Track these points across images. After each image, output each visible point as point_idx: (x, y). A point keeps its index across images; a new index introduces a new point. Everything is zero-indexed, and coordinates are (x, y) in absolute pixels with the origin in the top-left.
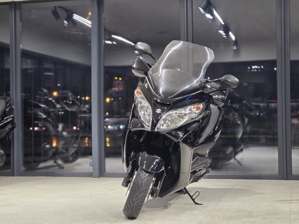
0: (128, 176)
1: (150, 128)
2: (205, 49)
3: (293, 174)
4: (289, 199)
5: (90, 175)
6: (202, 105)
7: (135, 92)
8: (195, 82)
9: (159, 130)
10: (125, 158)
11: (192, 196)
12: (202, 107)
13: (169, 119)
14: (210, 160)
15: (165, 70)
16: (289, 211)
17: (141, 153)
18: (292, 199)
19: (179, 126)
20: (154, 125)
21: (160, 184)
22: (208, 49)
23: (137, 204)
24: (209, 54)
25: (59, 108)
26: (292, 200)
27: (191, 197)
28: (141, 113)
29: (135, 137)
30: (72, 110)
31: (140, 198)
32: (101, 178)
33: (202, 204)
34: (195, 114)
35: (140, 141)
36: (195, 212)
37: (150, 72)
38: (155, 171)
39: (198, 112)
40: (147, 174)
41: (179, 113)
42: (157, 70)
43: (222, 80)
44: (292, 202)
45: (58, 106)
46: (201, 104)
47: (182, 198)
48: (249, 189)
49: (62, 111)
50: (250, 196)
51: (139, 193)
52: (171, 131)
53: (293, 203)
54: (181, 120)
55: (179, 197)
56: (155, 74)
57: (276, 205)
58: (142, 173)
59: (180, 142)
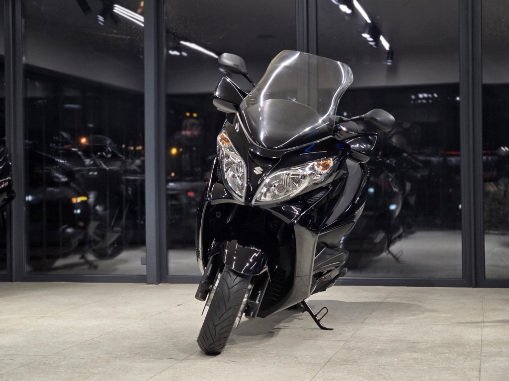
0: (205, 282)
1: (243, 200)
2: (338, 65)
3: (486, 278)
4: (480, 319)
5: (141, 279)
6: (333, 160)
7: (219, 138)
8: (320, 121)
9: (258, 204)
10: (200, 250)
11: (316, 316)
12: (331, 164)
13: (276, 185)
14: (346, 253)
15: (269, 101)
16: (479, 340)
17: (228, 242)
18: (485, 320)
19: (292, 196)
20: (250, 194)
21: (260, 295)
22: (342, 65)
23: (221, 329)
24: (345, 73)
25: (90, 165)
26: (485, 322)
27: (314, 317)
28: (229, 175)
29: (218, 214)
30: (111, 168)
31: (226, 319)
32: (161, 284)
33: (332, 329)
34: (319, 176)
35: (226, 222)
36: (320, 342)
37: (243, 105)
38: (252, 274)
39: (325, 172)
40: (239, 279)
41: (292, 175)
42: (256, 100)
43: (366, 118)
44: (485, 324)
45: (88, 161)
46: (331, 159)
47: (299, 319)
48: (412, 303)
49: (94, 171)
50: (414, 315)
51: (225, 310)
52: (279, 204)
53: (487, 326)
54: (297, 185)
55: (294, 316)
56: (252, 108)
57: (458, 330)
58: (229, 277)
59: (295, 224)
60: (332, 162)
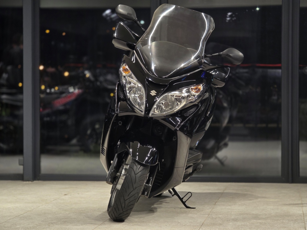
1: (143, 113)
3: (300, 176)
6: (203, 86)
8: (193, 58)
9: (153, 116)
12: (202, 89)
13: (163, 103)
17: (131, 143)
18: (303, 203)
19: (175, 110)
20: (148, 110)
21: (152, 180)
23: (129, 203)
24: (207, 22)
27: (181, 199)
28: (131, 96)
29: (120, 123)
31: (133, 195)
32: (35, 182)
33: (195, 208)
34: (193, 97)
35: (126, 129)
37: (139, 46)
38: (151, 164)
39: (197, 94)
40: (142, 168)
41: (176, 96)
43: (223, 55)
46: (201, 85)
51: (132, 189)
52: (165, 117)
54: (179, 103)
57: (285, 208)
58: (135, 166)
59: (178, 130)
60: (202, 87)
